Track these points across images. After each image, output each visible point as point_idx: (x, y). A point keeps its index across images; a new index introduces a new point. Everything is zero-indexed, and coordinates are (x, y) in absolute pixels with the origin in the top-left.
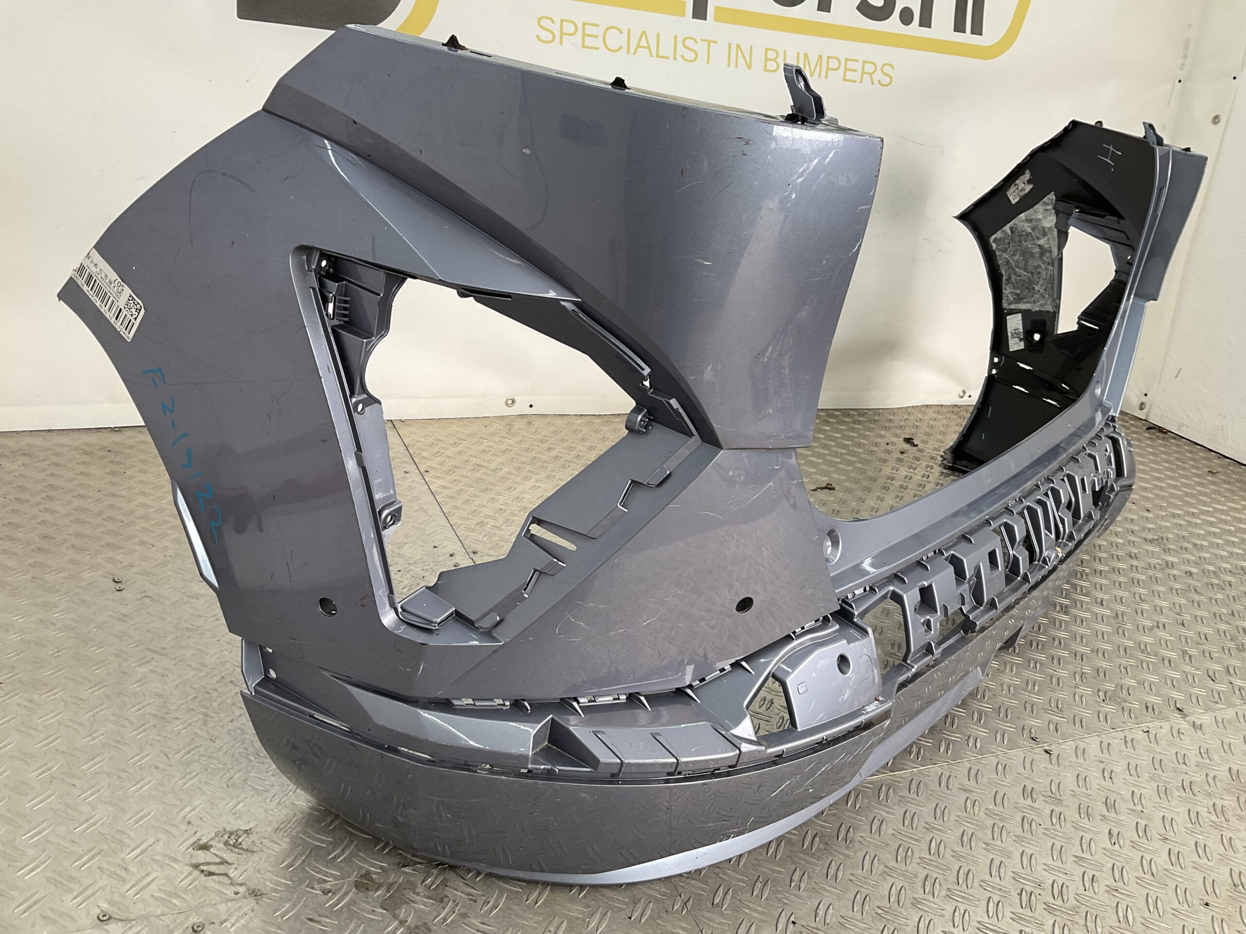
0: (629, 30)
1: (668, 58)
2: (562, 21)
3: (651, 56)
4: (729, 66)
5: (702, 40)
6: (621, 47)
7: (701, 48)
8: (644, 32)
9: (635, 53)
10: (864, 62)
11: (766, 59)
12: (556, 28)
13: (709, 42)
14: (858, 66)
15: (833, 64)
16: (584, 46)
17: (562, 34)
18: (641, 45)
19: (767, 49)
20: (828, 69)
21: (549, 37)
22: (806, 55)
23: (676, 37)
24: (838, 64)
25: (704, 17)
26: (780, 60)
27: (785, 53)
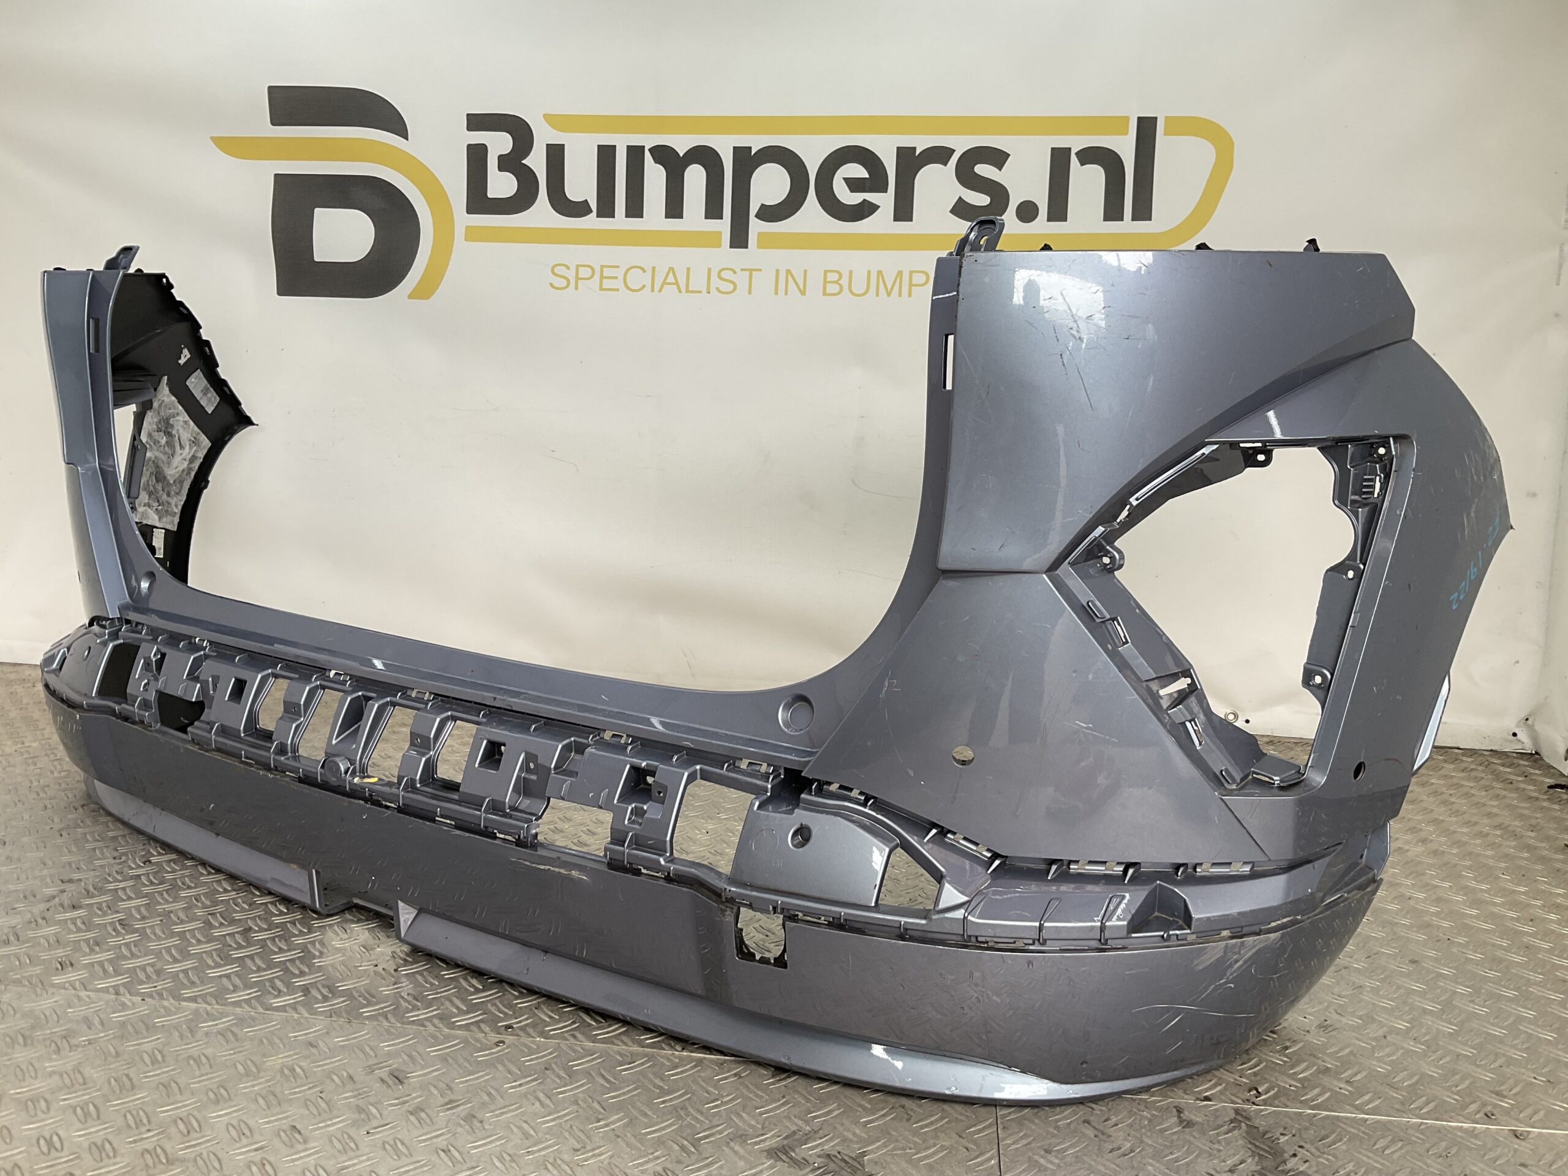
0: (654, 268)
1: (700, 292)
2: (578, 266)
3: (680, 291)
4: (776, 293)
5: (742, 270)
6: (644, 286)
7: (742, 279)
8: (671, 269)
9: (660, 291)
11: (825, 282)
12: (571, 274)
13: (751, 271)
16: (601, 289)
17: (577, 278)
18: (668, 281)
19: (826, 272)
20: (911, 285)
21: (564, 283)
22: (880, 273)
23: (709, 270)
24: (924, 276)
25: (745, 245)
26: (844, 281)
27: (851, 272)
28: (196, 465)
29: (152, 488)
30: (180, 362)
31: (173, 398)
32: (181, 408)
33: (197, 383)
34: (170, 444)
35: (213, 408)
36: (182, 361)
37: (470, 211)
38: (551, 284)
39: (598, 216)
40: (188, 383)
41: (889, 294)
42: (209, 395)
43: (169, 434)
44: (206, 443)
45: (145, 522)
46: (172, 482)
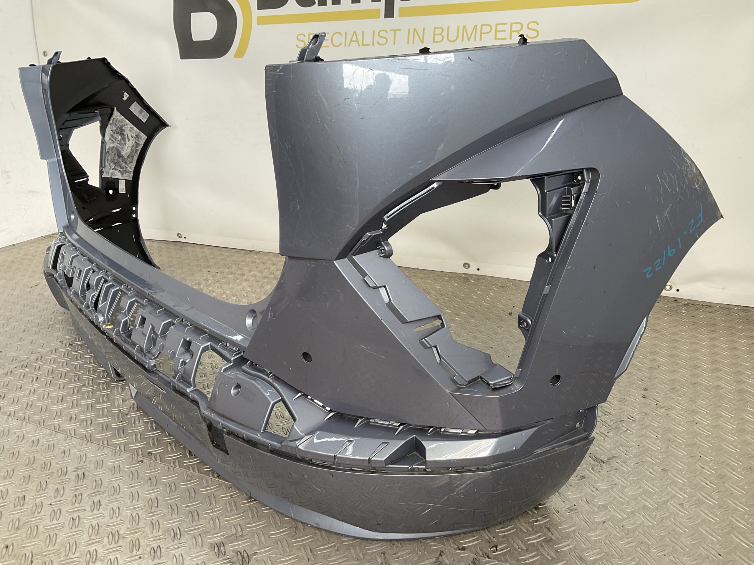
0: (346, 33)
1: (369, 45)
2: (309, 35)
3: (359, 45)
4: (408, 43)
5: (391, 30)
6: (341, 43)
7: (390, 36)
8: (355, 32)
9: (349, 46)
10: (512, 24)
11: (434, 35)
12: (306, 39)
13: (395, 30)
14: (507, 28)
15: (486, 29)
18: (353, 40)
19: (435, 28)
20: (482, 33)
21: (303, 45)
22: (464, 27)
23: (374, 31)
24: (489, 28)
25: (392, 16)
26: (445, 34)
27: (448, 27)
28: (140, 148)
29: (116, 161)
30: (124, 99)
31: (123, 117)
32: (127, 121)
33: (135, 108)
34: (124, 139)
35: (146, 120)
36: (125, 99)
37: (259, 8)
38: (297, 46)
39: (319, 5)
40: (130, 109)
41: (469, 40)
42: (143, 114)
43: (122, 134)
44: (144, 137)
45: (113, 177)
46: (126, 157)
